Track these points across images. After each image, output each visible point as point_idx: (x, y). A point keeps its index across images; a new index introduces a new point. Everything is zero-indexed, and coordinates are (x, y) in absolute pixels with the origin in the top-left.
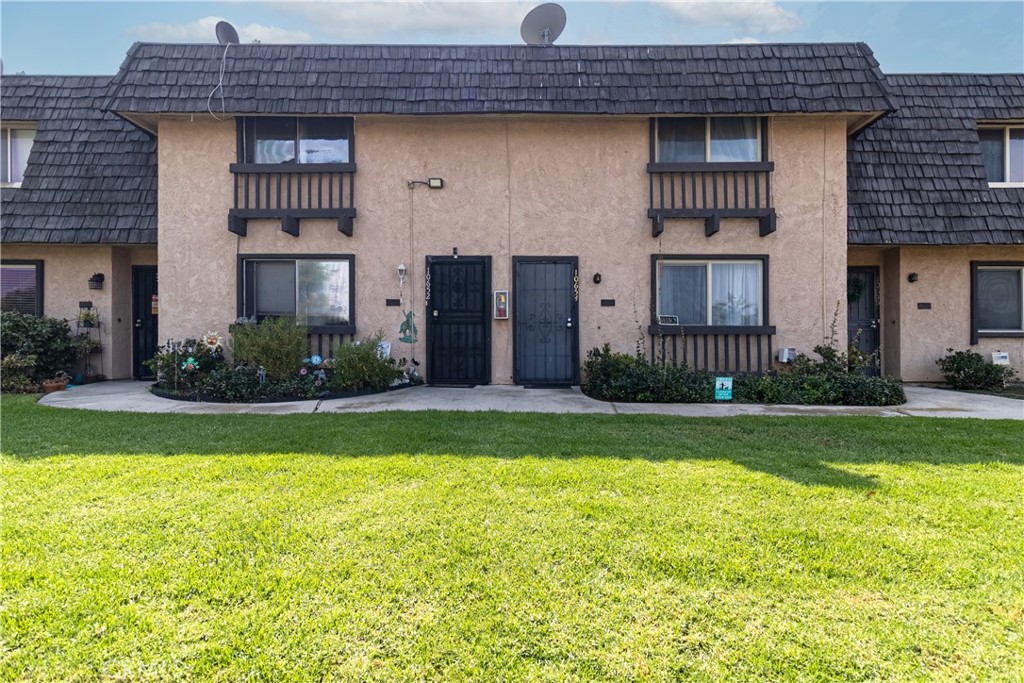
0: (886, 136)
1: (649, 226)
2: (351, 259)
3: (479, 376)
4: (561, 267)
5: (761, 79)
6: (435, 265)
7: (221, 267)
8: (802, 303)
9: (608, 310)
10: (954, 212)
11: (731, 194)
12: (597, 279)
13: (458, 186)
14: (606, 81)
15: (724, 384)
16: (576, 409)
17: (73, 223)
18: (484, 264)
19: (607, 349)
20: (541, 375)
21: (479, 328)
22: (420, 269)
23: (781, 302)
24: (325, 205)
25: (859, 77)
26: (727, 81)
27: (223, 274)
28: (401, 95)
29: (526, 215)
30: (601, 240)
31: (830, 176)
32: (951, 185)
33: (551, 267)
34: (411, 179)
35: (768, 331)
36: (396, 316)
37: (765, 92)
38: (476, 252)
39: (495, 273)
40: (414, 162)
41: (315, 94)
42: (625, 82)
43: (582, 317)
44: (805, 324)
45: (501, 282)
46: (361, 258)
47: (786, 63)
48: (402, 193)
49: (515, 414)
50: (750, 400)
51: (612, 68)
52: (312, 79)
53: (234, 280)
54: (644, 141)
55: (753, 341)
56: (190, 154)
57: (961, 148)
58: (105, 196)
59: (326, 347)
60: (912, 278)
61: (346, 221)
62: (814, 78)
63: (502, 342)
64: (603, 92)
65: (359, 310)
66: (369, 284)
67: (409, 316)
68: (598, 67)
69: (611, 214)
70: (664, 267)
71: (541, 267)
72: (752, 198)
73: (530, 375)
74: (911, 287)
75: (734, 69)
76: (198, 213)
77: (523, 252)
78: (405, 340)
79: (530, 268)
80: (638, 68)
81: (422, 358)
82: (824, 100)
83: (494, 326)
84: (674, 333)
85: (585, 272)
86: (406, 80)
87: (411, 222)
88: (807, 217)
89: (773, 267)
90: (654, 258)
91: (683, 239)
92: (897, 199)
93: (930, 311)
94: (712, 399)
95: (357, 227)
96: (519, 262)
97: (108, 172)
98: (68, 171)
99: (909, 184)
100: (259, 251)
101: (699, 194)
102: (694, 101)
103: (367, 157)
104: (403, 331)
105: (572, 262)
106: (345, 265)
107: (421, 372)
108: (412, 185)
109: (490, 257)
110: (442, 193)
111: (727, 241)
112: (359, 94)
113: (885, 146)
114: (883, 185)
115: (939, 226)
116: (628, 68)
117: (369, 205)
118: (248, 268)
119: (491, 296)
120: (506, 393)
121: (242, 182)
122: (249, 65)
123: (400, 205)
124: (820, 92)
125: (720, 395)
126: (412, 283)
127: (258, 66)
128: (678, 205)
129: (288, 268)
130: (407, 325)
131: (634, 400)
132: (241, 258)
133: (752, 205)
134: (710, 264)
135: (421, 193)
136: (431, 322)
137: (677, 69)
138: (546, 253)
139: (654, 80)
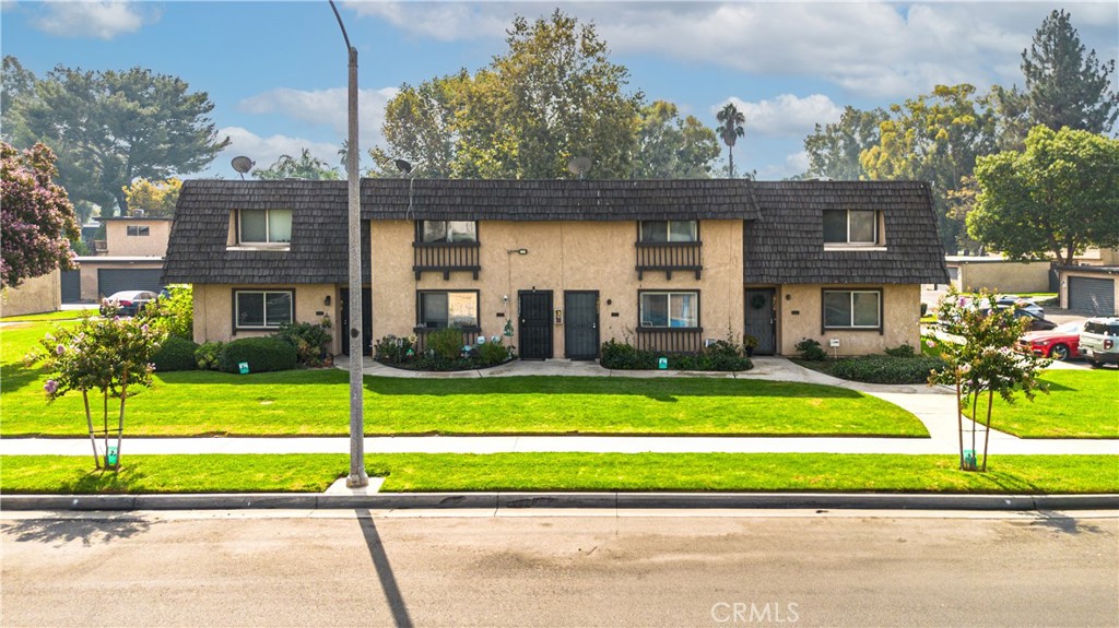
0: (772, 219)
1: (637, 274)
2: (478, 291)
3: (549, 354)
4: (590, 296)
5: (693, 201)
6: (522, 294)
7: (406, 296)
8: (718, 315)
9: (615, 318)
10: (803, 265)
11: (681, 257)
12: (609, 302)
13: (535, 253)
14: (612, 202)
15: (663, 361)
16: (593, 374)
17: (322, 272)
18: (549, 294)
19: (613, 341)
20: (580, 352)
21: (547, 329)
22: (515, 297)
23: (708, 314)
24: (464, 263)
25: (745, 199)
26: (675, 202)
27: (407, 301)
28: (506, 210)
29: (571, 268)
30: (611, 281)
31: (734, 247)
32: (803, 249)
33: (584, 296)
34: (509, 249)
35: (699, 330)
36: (502, 322)
37: (695, 209)
38: (544, 288)
39: (555, 300)
40: (511, 240)
41: (461, 209)
42: (622, 202)
43: (602, 322)
44: (720, 326)
45: (558, 304)
46: (483, 291)
47: (707, 191)
48: (505, 257)
49: (567, 377)
50: (676, 368)
51: (616, 194)
52: (458, 200)
53: (414, 303)
54: (634, 229)
55: (692, 335)
56: (388, 235)
57: (812, 228)
58: (338, 256)
59: (471, 340)
60: (788, 297)
61: (475, 271)
62: (720, 200)
63: (559, 335)
64: (611, 209)
65: (482, 319)
66: (487, 305)
67: (509, 322)
68: (608, 194)
69: (616, 268)
70: (644, 296)
71: (579, 296)
72: (691, 260)
73: (574, 353)
74: (788, 302)
75: (679, 195)
76: (393, 267)
77: (570, 288)
78: (507, 334)
79: (573, 296)
80: (630, 195)
81: (516, 344)
82: (725, 212)
83: (555, 327)
84: (650, 331)
85: (603, 299)
86: (508, 202)
87: (510, 272)
88: (722, 269)
89: (703, 296)
90: (639, 291)
91: (655, 282)
92: (773, 257)
93: (799, 316)
94: (658, 368)
95: (481, 275)
96: (567, 293)
97: (337, 242)
98: (315, 241)
99: (780, 249)
100: (427, 288)
101: (664, 258)
102: (658, 214)
103: (485, 237)
104: (506, 330)
105: (596, 293)
106: (475, 294)
107: (516, 352)
108: (510, 253)
109: (552, 291)
110: (526, 256)
111: (680, 281)
112: (483, 209)
113: (770, 226)
114: (767, 249)
115: (794, 273)
116: (624, 194)
117: (487, 262)
118: (421, 296)
119: (552, 311)
120: (561, 364)
121: (418, 251)
122: (424, 192)
123: (503, 263)
124: (724, 208)
125: (661, 367)
126: (510, 305)
127: (429, 192)
128: (652, 263)
129: (444, 296)
130: (508, 327)
131: (622, 369)
132: (418, 291)
133: (691, 263)
134: (669, 294)
135: (515, 256)
136: (521, 326)
137: (650, 195)
138: (581, 288)
139: (637, 200)
